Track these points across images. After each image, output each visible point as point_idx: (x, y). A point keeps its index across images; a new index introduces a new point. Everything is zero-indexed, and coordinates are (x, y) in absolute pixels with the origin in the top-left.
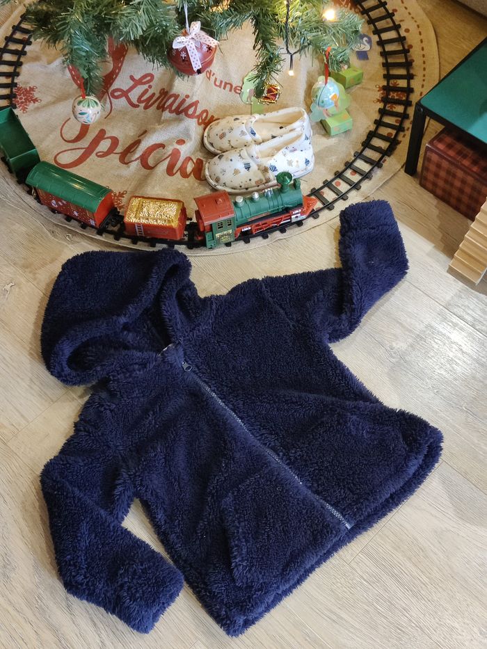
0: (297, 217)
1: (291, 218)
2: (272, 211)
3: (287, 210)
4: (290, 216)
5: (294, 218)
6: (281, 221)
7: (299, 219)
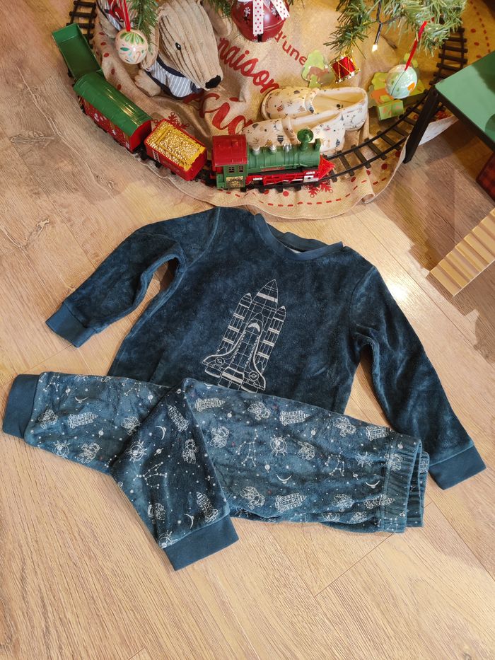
0: (309, 178)
1: (303, 178)
2: (286, 167)
3: (301, 170)
4: (304, 176)
5: (306, 179)
6: (293, 179)
7: (311, 180)
